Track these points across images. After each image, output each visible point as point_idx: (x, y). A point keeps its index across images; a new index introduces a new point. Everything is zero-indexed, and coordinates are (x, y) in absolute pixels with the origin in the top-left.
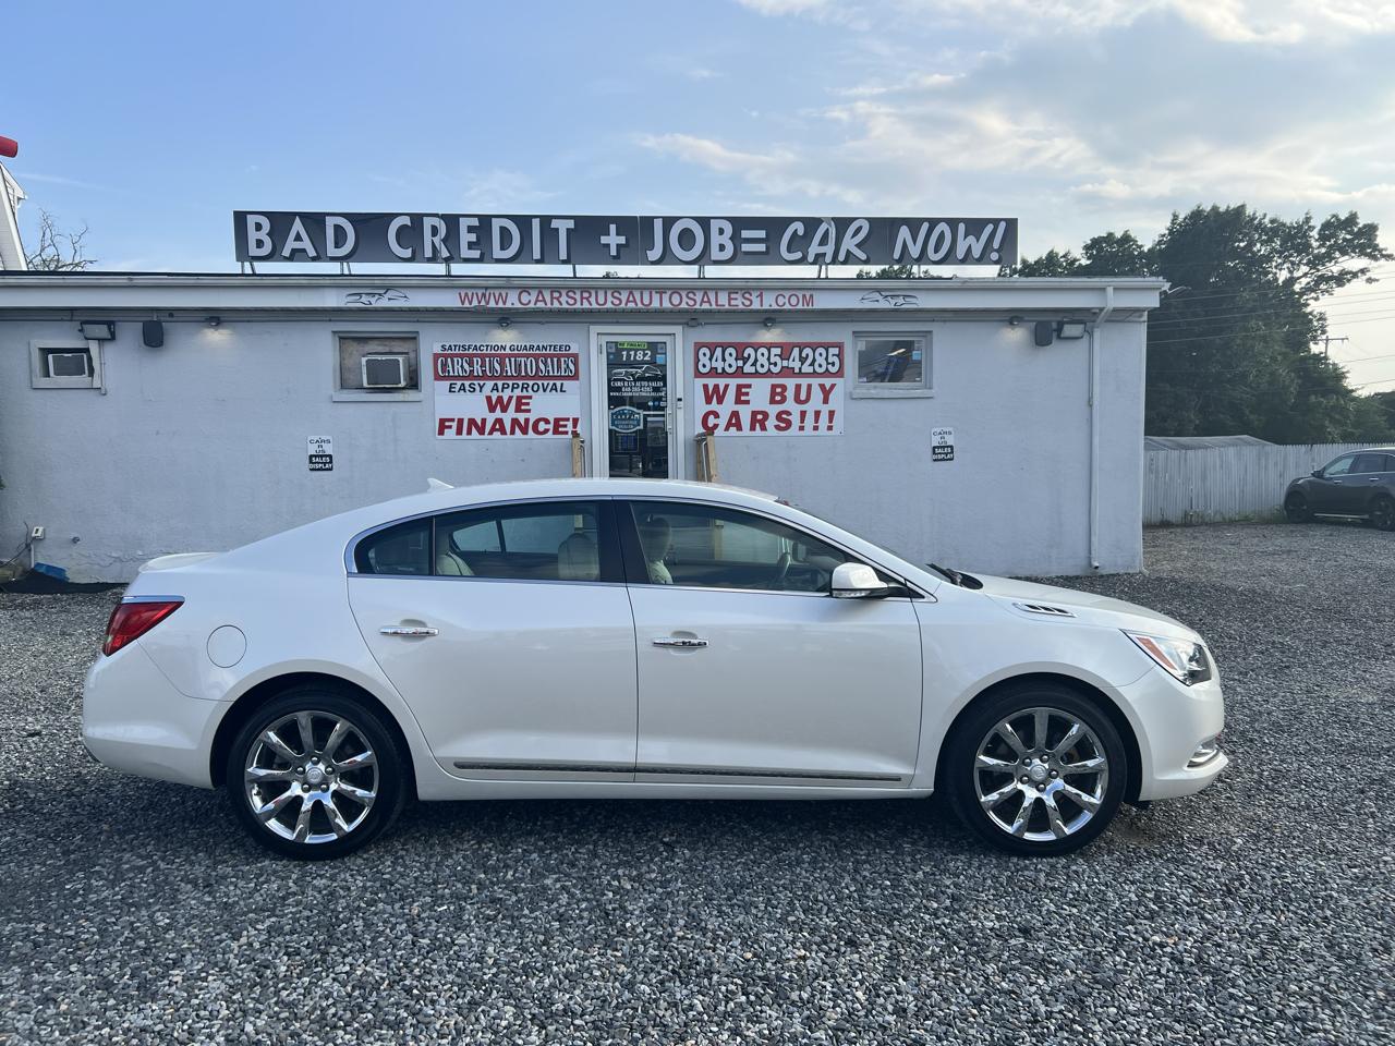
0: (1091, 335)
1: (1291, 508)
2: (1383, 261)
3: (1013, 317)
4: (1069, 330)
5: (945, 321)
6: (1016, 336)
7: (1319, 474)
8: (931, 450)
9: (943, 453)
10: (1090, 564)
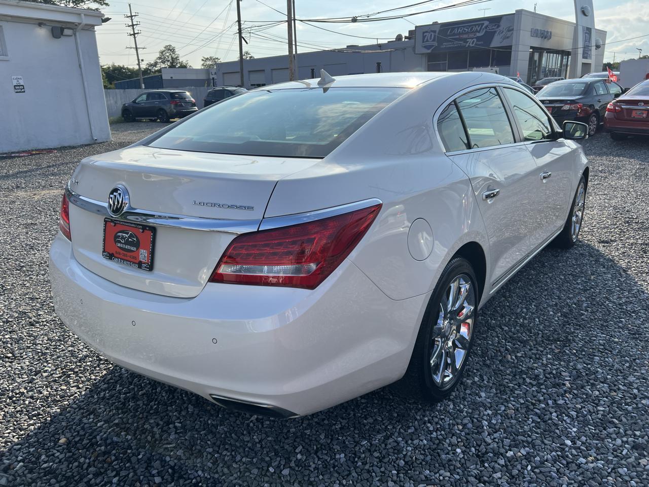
0: (75, 35)
1: (125, 116)
2: (104, 6)
3: (41, 23)
4: (66, 32)
5: (8, 21)
6: (42, 32)
7: (134, 102)
8: (14, 87)
9: (19, 89)
10: (93, 139)
